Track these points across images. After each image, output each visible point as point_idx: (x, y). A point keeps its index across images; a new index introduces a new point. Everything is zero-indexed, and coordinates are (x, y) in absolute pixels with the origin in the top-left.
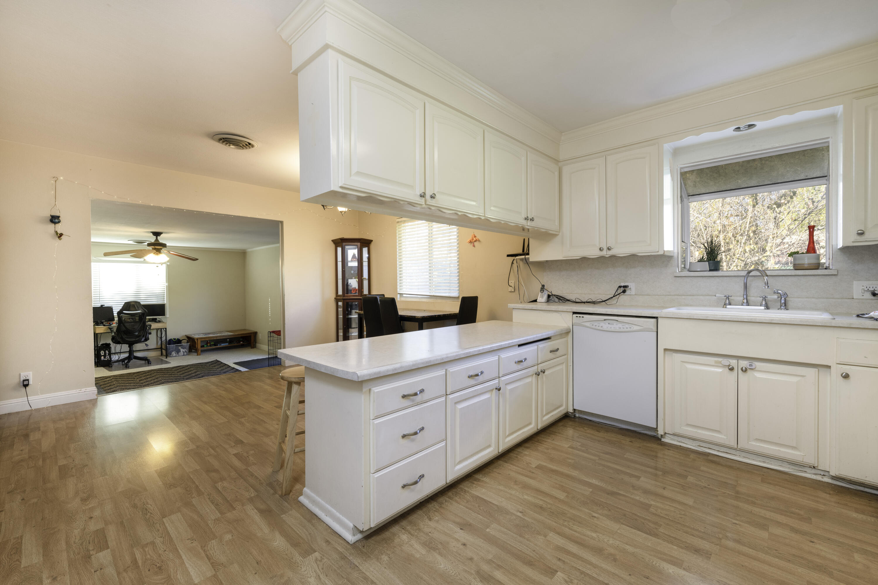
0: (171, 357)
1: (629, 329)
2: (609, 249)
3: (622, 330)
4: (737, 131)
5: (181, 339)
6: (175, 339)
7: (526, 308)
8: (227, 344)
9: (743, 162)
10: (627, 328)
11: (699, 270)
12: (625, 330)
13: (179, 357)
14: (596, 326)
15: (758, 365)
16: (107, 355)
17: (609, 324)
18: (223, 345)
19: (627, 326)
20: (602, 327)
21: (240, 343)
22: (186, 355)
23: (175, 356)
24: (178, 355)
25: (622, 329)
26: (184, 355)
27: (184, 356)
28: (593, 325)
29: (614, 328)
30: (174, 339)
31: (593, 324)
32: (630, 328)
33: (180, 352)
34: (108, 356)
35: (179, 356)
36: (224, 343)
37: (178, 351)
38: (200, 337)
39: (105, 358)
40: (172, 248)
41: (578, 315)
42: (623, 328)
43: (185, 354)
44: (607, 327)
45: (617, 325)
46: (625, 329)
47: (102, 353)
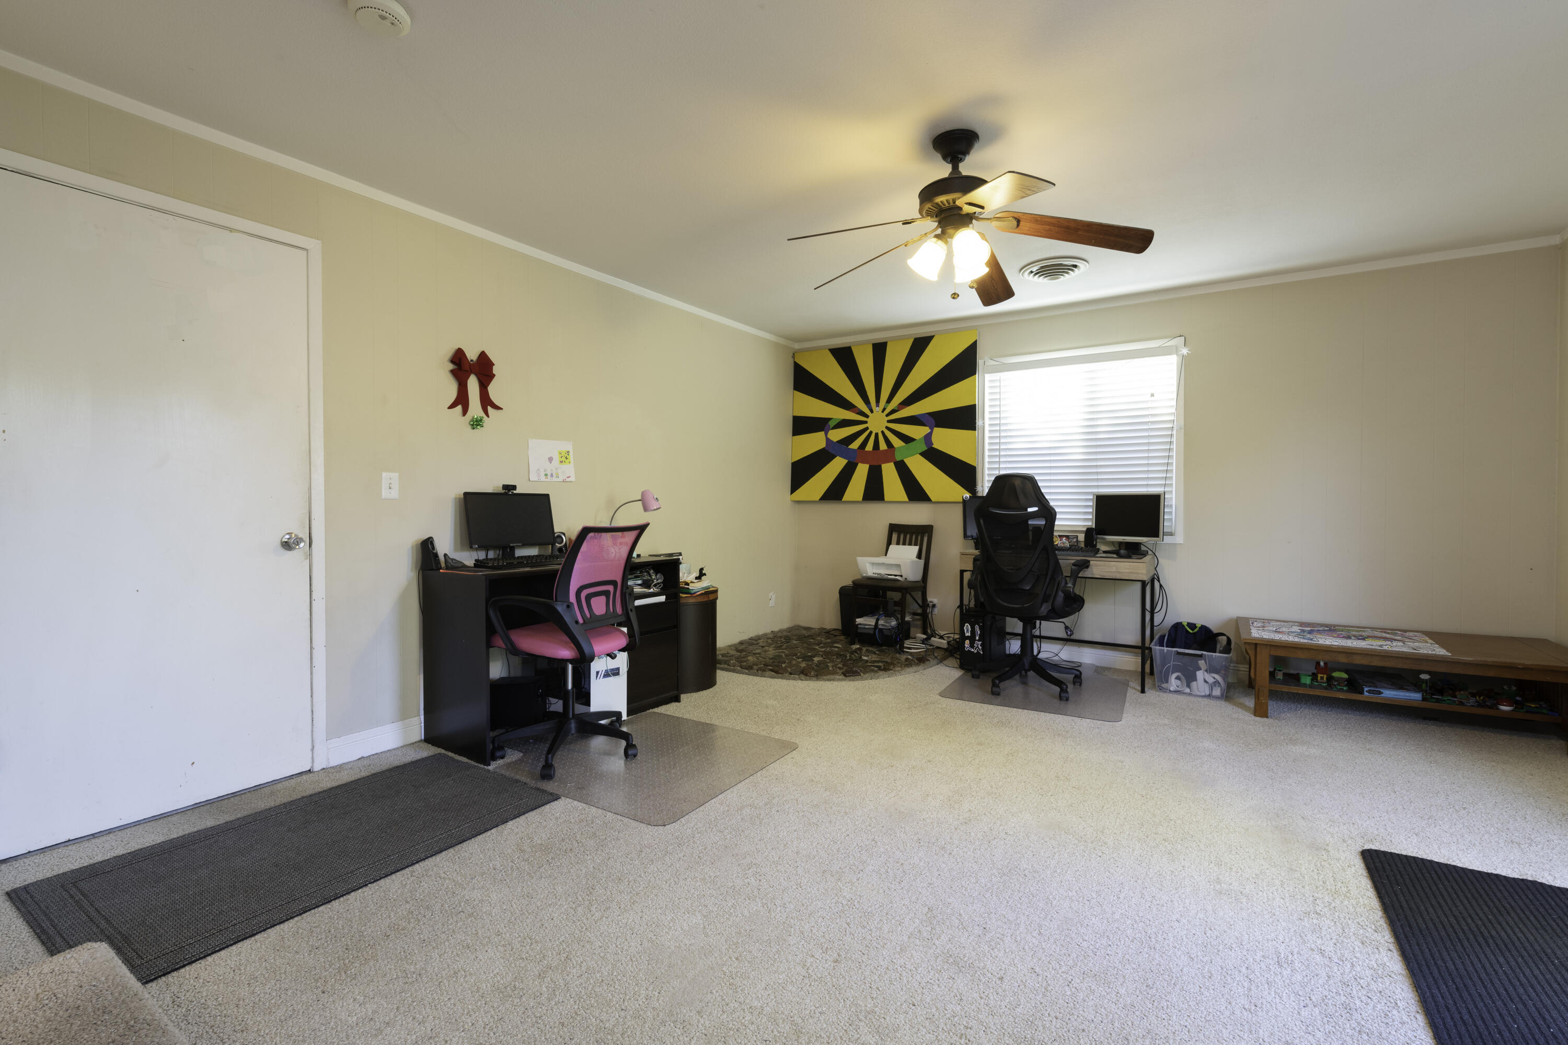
0: (1161, 689)
5: (1215, 631)
6: (1192, 626)
8: (1417, 696)
13: (1192, 699)
16: (977, 638)
18: (1390, 694)
21: (1494, 707)
22: (1217, 698)
23: (1176, 692)
24: (1188, 690)
26: (1209, 696)
27: (1206, 701)
30: (1189, 624)
33: (1195, 680)
34: (979, 641)
35: (1190, 694)
36: (1401, 688)
37: (1190, 678)
38: (1284, 638)
39: (972, 646)
40: (1202, 291)
43: (1217, 692)
47: (968, 631)
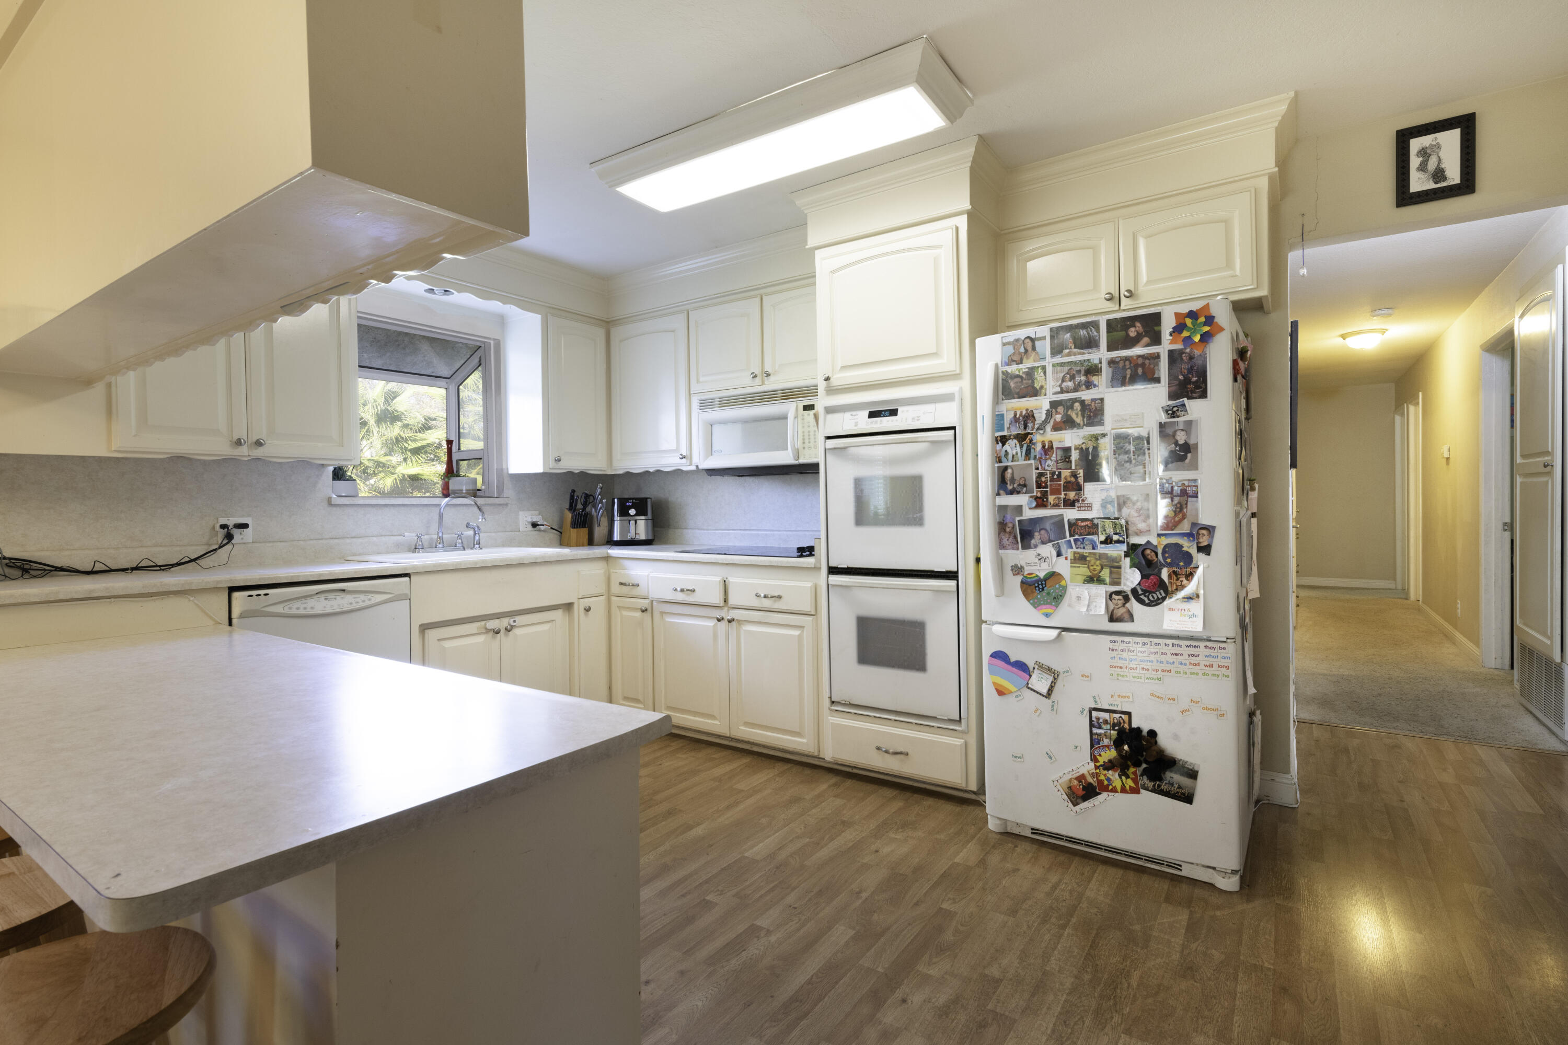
1: (367, 603)
2: (259, 443)
3: (355, 606)
4: (429, 293)
7: (61, 597)
9: (394, 332)
10: (364, 601)
11: (343, 495)
12: (361, 605)
14: (298, 609)
15: (520, 620)
17: (326, 599)
19: (363, 597)
20: (312, 608)
25: (354, 604)
28: (290, 608)
29: (339, 605)
31: (291, 606)
32: (370, 600)
41: (254, 593)
42: (357, 603)
44: (325, 607)
45: (342, 598)
46: (361, 603)
